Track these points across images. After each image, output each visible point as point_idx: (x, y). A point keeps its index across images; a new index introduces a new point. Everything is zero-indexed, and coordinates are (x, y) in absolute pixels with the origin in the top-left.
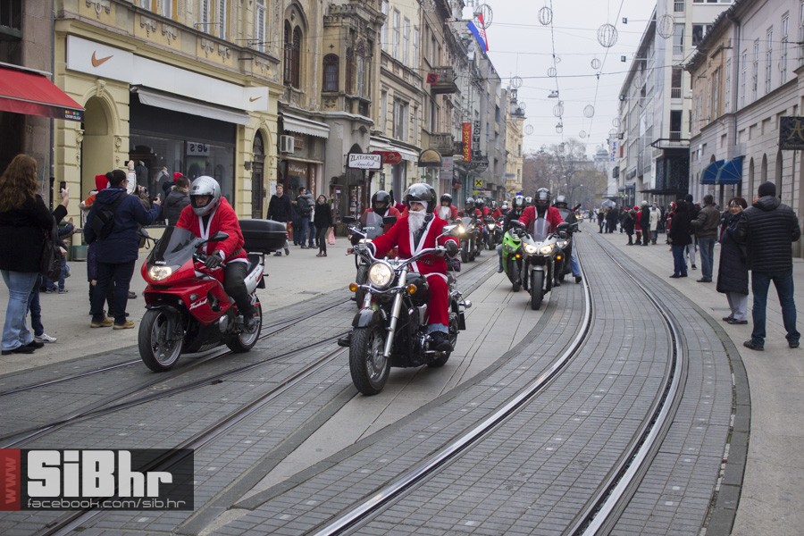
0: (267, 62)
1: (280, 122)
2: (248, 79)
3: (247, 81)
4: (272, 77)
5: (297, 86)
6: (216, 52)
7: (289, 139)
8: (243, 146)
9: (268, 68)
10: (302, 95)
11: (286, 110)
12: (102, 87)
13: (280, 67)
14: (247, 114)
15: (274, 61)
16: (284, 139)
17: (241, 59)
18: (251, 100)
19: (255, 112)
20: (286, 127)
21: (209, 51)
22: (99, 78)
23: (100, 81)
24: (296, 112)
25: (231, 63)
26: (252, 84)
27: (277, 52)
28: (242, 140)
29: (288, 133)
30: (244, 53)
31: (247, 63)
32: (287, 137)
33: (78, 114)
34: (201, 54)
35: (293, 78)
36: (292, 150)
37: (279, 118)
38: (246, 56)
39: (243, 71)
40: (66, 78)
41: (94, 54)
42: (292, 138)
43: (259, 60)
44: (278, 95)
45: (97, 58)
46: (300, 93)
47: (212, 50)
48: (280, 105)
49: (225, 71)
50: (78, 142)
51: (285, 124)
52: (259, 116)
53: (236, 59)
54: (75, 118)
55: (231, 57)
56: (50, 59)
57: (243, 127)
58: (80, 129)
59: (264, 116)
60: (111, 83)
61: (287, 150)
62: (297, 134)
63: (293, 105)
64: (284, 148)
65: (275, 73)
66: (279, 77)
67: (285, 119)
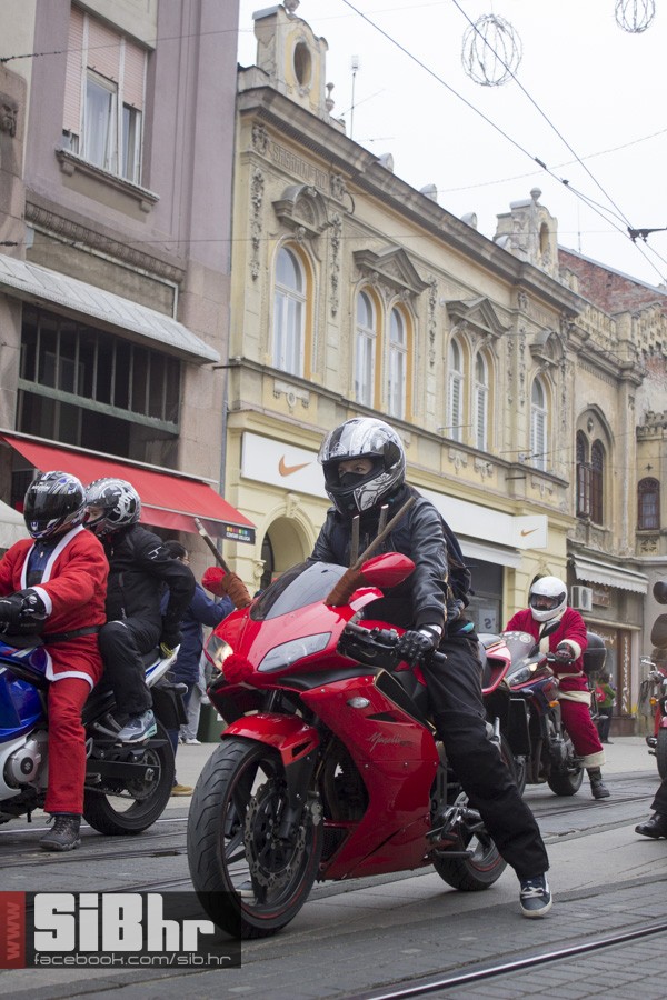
0: (549, 485)
1: (571, 568)
2: (519, 505)
3: (517, 508)
4: (557, 505)
5: (600, 521)
6: (470, 468)
7: (584, 593)
8: (512, 598)
9: (551, 492)
10: (607, 535)
11: (579, 552)
12: (294, 504)
13: (571, 491)
14: (518, 553)
15: (560, 483)
16: (576, 590)
17: (510, 479)
18: (524, 534)
19: (530, 550)
20: (580, 575)
21: (460, 466)
22: (290, 491)
23: (291, 495)
24: (598, 556)
25: (495, 482)
26: (525, 511)
27: (565, 471)
28: (512, 590)
29: (585, 583)
30: (515, 470)
31: (519, 484)
32: (581, 588)
33: (246, 532)
34: (449, 469)
35: (592, 510)
36: (590, 608)
37: (568, 562)
38: (517, 474)
39: (512, 495)
40: (241, 490)
41: (282, 459)
42: (589, 591)
43: (537, 480)
44: (566, 530)
45: (288, 464)
46: (603, 532)
47: (464, 465)
48: (570, 544)
49: (485, 493)
50: (256, 578)
51: (577, 570)
52: (537, 557)
53: (502, 479)
54: (241, 537)
55: (494, 476)
56: (218, 464)
57: (512, 571)
58: (258, 558)
59: (544, 558)
60: (308, 500)
61: (581, 606)
62: (598, 587)
63: (594, 546)
64: (576, 603)
65: (565, 500)
66: (569, 506)
67: (578, 564)
